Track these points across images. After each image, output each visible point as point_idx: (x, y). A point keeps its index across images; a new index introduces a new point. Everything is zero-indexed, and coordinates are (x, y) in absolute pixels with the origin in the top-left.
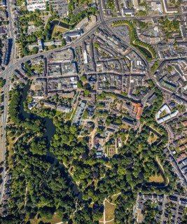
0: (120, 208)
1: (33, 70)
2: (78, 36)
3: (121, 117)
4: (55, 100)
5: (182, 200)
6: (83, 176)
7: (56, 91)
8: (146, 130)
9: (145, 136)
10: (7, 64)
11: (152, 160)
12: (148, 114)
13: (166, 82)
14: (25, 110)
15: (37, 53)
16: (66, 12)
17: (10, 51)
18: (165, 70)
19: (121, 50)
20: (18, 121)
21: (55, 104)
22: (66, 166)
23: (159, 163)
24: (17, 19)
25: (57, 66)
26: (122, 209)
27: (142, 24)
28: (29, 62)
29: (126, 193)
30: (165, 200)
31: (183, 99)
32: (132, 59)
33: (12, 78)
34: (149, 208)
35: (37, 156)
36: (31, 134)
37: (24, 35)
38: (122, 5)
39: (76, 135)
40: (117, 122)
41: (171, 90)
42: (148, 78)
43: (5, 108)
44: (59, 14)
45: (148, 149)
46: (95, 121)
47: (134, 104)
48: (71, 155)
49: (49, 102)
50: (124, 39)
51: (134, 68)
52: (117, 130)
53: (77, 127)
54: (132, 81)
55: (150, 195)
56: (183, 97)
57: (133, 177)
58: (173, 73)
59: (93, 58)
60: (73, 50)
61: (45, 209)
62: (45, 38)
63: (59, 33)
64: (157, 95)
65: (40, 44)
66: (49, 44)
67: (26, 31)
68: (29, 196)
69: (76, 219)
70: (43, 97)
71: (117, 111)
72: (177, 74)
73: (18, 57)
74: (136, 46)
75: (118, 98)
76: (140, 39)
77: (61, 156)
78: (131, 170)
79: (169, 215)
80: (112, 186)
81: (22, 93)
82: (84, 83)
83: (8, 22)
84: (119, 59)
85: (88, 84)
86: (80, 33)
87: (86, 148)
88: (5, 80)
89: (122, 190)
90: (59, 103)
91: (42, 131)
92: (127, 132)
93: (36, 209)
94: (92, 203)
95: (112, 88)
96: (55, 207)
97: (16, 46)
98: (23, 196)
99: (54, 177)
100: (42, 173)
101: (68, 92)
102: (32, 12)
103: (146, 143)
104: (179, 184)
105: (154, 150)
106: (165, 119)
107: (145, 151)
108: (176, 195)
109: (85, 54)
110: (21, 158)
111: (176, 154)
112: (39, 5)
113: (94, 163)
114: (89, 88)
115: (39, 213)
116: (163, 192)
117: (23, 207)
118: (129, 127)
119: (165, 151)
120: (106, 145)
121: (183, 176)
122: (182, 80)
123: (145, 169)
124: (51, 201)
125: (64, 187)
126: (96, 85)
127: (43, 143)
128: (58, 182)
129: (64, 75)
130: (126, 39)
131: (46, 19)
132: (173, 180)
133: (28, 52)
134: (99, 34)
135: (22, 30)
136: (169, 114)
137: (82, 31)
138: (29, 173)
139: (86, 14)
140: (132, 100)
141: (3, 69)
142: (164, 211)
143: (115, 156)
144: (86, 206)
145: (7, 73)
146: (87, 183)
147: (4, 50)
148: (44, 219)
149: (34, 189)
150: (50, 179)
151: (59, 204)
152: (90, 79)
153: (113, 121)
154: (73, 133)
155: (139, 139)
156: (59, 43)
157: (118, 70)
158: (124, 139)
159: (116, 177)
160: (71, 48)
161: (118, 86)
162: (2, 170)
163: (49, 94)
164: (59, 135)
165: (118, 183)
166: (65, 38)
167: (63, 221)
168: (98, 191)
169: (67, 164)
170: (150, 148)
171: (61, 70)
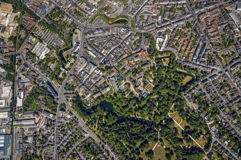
0: (180, 111)
1: (73, 86)
2: (78, 47)
3: (139, 66)
4: (98, 90)
5: (210, 77)
6: (146, 113)
7: (94, 85)
8: (158, 60)
9: (160, 64)
10: (57, 95)
11: (175, 73)
12: (152, 51)
13: (146, 26)
14: (87, 108)
15: (66, 76)
16: (61, 42)
17: (53, 88)
18: (140, 20)
19: (107, 33)
20: (88, 116)
21: (99, 92)
22: (133, 116)
23: (181, 71)
24: (41, 69)
25: (83, 73)
26: (181, 110)
27: (106, 9)
28: (67, 84)
29: (176, 101)
30: (201, 86)
31: (164, 26)
32: (117, 32)
33: (66, 99)
34: (196, 97)
35: (113, 124)
36: (101, 117)
37: (52, 73)
38: (86, 9)
39: (124, 97)
40: (139, 70)
41: (152, 28)
42: (135, 33)
43: (77, 116)
44: (59, 46)
45: (168, 69)
46: (128, 81)
47: (140, 54)
48: (131, 109)
49: (95, 93)
51: (122, 35)
52: (143, 75)
53: (121, 92)
54: (128, 43)
55: (190, 91)
56: (163, 25)
57: (173, 90)
58: (146, 18)
59: (97, 51)
60: (83, 57)
61: (142, 144)
62: (63, 65)
63: (68, 56)
64: (147, 37)
65: (64, 70)
66: (67, 66)
67: (51, 70)
68: (128, 146)
69: (162, 136)
70: (90, 94)
71: (134, 65)
72: (148, 16)
73: (59, 87)
74: (113, 23)
75: (128, 58)
76: (112, 17)
77: (126, 113)
78: (168, 88)
79: (210, 91)
80: (166, 104)
81: (78, 102)
82: (104, 68)
83: (38, 75)
84: (110, 39)
85: (106, 67)
86: (78, 45)
87: (135, 98)
88: (64, 104)
89: (174, 102)
90: (100, 89)
91: (105, 110)
92: (149, 71)
93: (137, 149)
94: (164, 121)
95: (120, 57)
96: (146, 140)
97: (53, 82)
98: (126, 149)
99: (132, 126)
100: (124, 130)
101: (100, 80)
102: (44, 58)
103: (165, 67)
104: (202, 71)
105: (172, 67)
106: (164, 45)
107: (167, 72)
108: (206, 78)
109: (90, 53)
110: (107, 132)
111: (186, 57)
112: (45, 51)
113: (146, 101)
114: (108, 68)
115: (140, 150)
116: (196, 83)
117: (130, 154)
118: (148, 67)
119: (178, 61)
120: (144, 87)
121: (199, 65)
122: (155, 17)
123: (177, 80)
124: (141, 138)
125: (141, 126)
126: (111, 63)
127: (111, 115)
128: (136, 127)
129: (90, 74)
130: (104, 25)
131: (55, 55)
132: (196, 72)
133: (61, 79)
134: (88, 36)
135: (49, 72)
136: (164, 41)
137: (78, 43)
138: (117, 135)
139: (72, 32)
140: (137, 52)
141: (58, 99)
142: (206, 92)
143: (154, 88)
144: (162, 125)
145: (61, 99)
146: (152, 114)
147: (49, 89)
148: (146, 150)
149: (127, 141)
150: (131, 129)
151: (147, 137)
152: (105, 63)
153: (136, 72)
154: (121, 97)
155: (159, 68)
156: (72, 61)
157: (115, 45)
158: (151, 76)
159: (164, 98)
160: (81, 57)
161: (123, 52)
162: (103, 146)
163: (91, 90)
164: (115, 104)
165: (168, 100)
166: (73, 55)
167: (156, 143)
168: (161, 113)
169: (132, 114)
170: (169, 68)
171: (86, 72)
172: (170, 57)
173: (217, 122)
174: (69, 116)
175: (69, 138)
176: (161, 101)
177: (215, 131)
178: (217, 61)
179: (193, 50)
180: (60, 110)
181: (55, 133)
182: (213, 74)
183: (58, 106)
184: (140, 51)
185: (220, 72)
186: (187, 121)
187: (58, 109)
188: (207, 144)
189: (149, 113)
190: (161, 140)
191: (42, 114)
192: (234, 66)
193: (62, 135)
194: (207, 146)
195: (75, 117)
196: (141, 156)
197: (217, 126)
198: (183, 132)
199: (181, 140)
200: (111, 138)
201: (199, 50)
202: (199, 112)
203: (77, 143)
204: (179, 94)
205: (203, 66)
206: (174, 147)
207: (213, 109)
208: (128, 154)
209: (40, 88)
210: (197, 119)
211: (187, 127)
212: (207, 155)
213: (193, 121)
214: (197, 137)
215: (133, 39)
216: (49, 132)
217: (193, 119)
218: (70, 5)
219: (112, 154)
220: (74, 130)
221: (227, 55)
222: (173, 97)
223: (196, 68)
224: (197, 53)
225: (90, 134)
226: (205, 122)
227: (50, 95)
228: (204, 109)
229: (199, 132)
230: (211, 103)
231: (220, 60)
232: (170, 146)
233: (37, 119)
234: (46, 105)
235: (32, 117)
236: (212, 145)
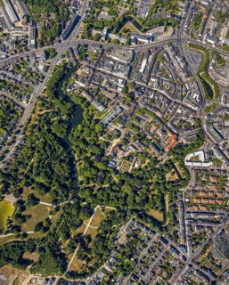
0: (109, 220)
1: (87, 56)
2: (147, 41)
3: (151, 140)
4: (94, 94)
5: (172, 246)
6: (87, 174)
7: (99, 86)
8: (170, 165)
9: (166, 169)
10: (65, 39)
11: (160, 195)
12: (180, 151)
13: (215, 129)
14: (62, 89)
15: (98, 40)
16: (145, 13)
17: (73, 28)
18: (220, 116)
19: (182, 75)
20: (52, 95)
21: (93, 97)
22: (76, 159)
23: (167, 202)
25: (111, 62)
26: (110, 222)
27: (219, 59)
28: (86, 46)
29: (120, 211)
30: (155, 238)
31: (224, 154)
32: (190, 89)
33: (64, 53)
34: (136, 236)
35: (54, 134)
36: (58, 113)
37: (94, 18)
38: (209, 30)
39: (99, 135)
40: (145, 142)
41: (215, 138)
42: (198, 117)
43: (45, 79)
44: (138, 12)
45: (162, 183)
46: (123, 132)
47: (170, 135)
48: (85, 151)
49: (88, 92)
50: (192, 65)
51: (188, 98)
52: (140, 150)
53: (103, 128)
54: (179, 111)
55: (142, 225)
56: (225, 152)
57: (134, 201)
58: (227, 124)
59: (151, 70)
60: (134, 53)
61: (42, 185)
62: (112, 29)
63: (128, 30)
64: (198, 136)
65: (105, 33)
66: (113, 36)
67: (98, 15)
68: (32, 167)
69: (64, 208)
70: (84, 85)
71: (150, 133)
73: (78, 37)
74: (201, 78)
75: (157, 120)
76: (210, 73)
78: (135, 192)
79: (153, 253)
80: (111, 198)
81: (66, 73)
82: (130, 90)
84: (177, 83)
85: (133, 93)
86: (149, 39)
87: (103, 151)
88: (57, 53)
89: (118, 208)
90: (97, 98)
91: (69, 115)
92: (150, 157)
93: (33, 181)
94: (85, 203)
95: (155, 107)
96: (50, 188)
97: (81, 25)
98: (27, 164)
99: (61, 161)
100: (52, 153)
101: (111, 92)
103: (163, 178)
104: (177, 232)
105: (168, 187)
106: (195, 164)
107: (158, 183)
108: (169, 240)
109: (144, 62)
110: (40, 130)
111: (189, 202)
113: (104, 168)
114: (132, 96)
115: (34, 185)
116: (156, 229)
117: (23, 173)
118: (154, 153)
119: (179, 194)
120: (124, 158)
121: (184, 225)
123: (150, 201)
124: (49, 181)
125: (67, 175)
126: (141, 98)
127: (66, 126)
128: (62, 167)
129: (114, 74)
130: (194, 67)
131: (122, 11)
132: (173, 223)
133: (90, 35)
134: (168, 49)
135: (94, 13)
136: (201, 162)
137: (152, 38)
138: (41, 146)
139: (165, 23)
140: (170, 130)
141: (60, 41)
142: (149, 247)
143: (126, 173)
144: (78, 203)
145: (61, 47)
146: (88, 183)
147: (68, 23)
148: (36, 193)
149: (39, 162)
150: (57, 161)
151: (55, 188)
152: (137, 89)
153: (140, 140)
154: (97, 131)
155: (158, 169)
156: (123, 40)
157: (170, 94)
158: (143, 162)
159: (118, 192)
160: (133, 51)
161: (162, 109)
162: (19, 132)
163: (91, 85)
164: (83, 126)
165: (118, 199)
166: (132, 38)
167: (52, 203)
168: (95, 195)
169: (78, 156)
170: (164, 183)
171: (113, 67)
172: (181, 179)
173: (111, 277)
174: (41, 67)
175: (11, 81)
176: (112, 190)
177: (98, 278)
178: (200, 248)
179: (204, 209)
180: (45, 51)
181: (11, 57)
182: (178, 248)
183: (51, 47)
184: (173, 133)
185: (184, 258)
186: (98, 235)
187: (46, 48)
188: (76, 273)
189: (88, 179)
190: (57, 209)
191: (30, 28)
192: (202, 274)
193: (11, 69)
194: (73, 274)
195: (43, 77)
196: (25, 189)
197: (107, 279)
198: (79, 235)
199: (68, 236)
200: (34, 138)
201: (206, 217)
202: (116, 247)
203: (9, 95)
204: (132, 211)
205: (184, 231)
206: (55, 229)
207: (128, 266)
208: (21, 170)
209: (65, 9)
210: (105, 248)
211: (89, 237)
212: (62, 279)
213: (101, 243)
214: (80, 256)
215: (187, 116)
216: (8, 48)
217: (104, 242)
218: (206, 4)
219: (12, 149)
220: (26, 83)
221: (213, 259)
222: (125, 204)
223: (178, 222)
224: (201, 217)
225: (29, 108)
226: (106, 260)
227: (62, 29)
228: (124, 253)
229: (89, 256)
230: (136, 260)
231: (203, 252)
232: (54, 224)
233: (19, 24)
234: (45, 28)
235: (19, 15)
236: (78, 280)
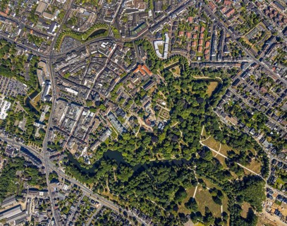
0: (214, 133)
1: (58, 143)
2: (50, 87)
3: (141, 88)
4: (94, 139)
5: (242, 76)
6: (169, 150)
7: (87, 133)
8: (165, 72)
9: (169, 77)
10: (41, 163)
11: (193, 83)
12: (152, 63)
13: (135, 29)
14: (88, 168)
15: (45, 132)
16: (24, 87)
17: (31, 155)
18: (124, 24)
19: (83, 56)
20: (92, 179)
21: (97, 140)
22: (154, 160)
23: (200, 78)
24: (6, 133)
25: (66, 121)
26: (216, 132)
27: (71, 22)
28: (49, 143)
29: (206, 121)
30: (233, 91)
31: (159, 23)
32: (97, 50)
33: (55, 165)
34: (231, 109)
35: (130, 179)
36: (110, 175)
37: (24, 134)
38: (44, 30)
39: (133, 137)
40: (143, 94)
41: (143, 30)
42: (123, 44)
43: (77, 184)
44: (22, 93)
45: (182, 81)
46: (132, 114)
47: (137, 71)
48: (148, 151)
49: (92, 145)
50: (75, 47)
51: (105, 52)
52: (150, 99)
53: (127, 132)
54: (116, 61)
55: (220, 102)
56: (157, 21)
57: (197, 107)
58: (131, 18)
59: (76, 85)
60: (60, 99)
61: (177, 195)
62: (36, 118)
63: (38, 103)
64: (140, 45)
65: (38, 125)
66: (42, 118)
67: (21, 130)
68: (159, 203)
69: (200, 175)
70: (86, 148)
71: (134, 89)
72: (134, 15)
73: (40, 150)
74: (87, 40)
75: (123, 82)
76: (83, 31)
77: (143, 158)
78: (189, 106)
79: (247, 94)
80: (193, 130)
81: (73, 164)
82: (94, 105)
83: (5, 142)
84: (91, 62)
85: (97, 103)
86: (48, 84)
87: (149, 134)
88: (54, 172)
89: (203, 123)
90: (98, 136)
91: (112, 164)
92: (157, 91)
93: (173, 203)
94: (197, 154)
95: (111, 83)
96: (181, 187)
97: (29, 146)
98: (157, 207)
99: (156, 174)
100: (147, 182)
101: (94, 123)
102: (7, 117)
103: (177, 79)
104: (228, 70)
105: (186, 76)
106: (166, 49)
107: (182, 85)
108: (236, 78)
109: (69, 90)
110: (125, 193)
111: (201, 57)
112: (4, 107)
113: (164, 134)
114: (99, 103)
115: (177, 202)
116: (225, 89)
117: (165, 212)
118: (154, 86)
119: (193, 66)
120: (157, 115)
121: (222, 63)
122: (143, 13)
123: (198, 93)
124: (173, 187)
125: (169, 170)
126: (101, 95)
127: (123, 168)
128: (161, 173)
129: (77, 119)
130: (77, 45)
131: (20, 107)
132: (220, 74)
133: (40, 139)
134: (58, 67)
135: (19, 134)
136: (164, 44)
137: (47, 81)
138: (140, 193)
139: (34, 69)
140: (133, 70)
141: (43, 168)
142: (241, 97)
143: (170, 113)
144: (196, 161)
145: (48, 166)
146: (178, 150)
147: (27, 159)
148: (184, 200)
149: (155, 196)
150: (156, 178)
151: (180, 182)
152: (93, 98)
153: (140, 98)
154: (129, 138)
155: (169, 83)
156: (47, 108)
157: (100, 68)
158: (161, 97)
159: (188, 122)
160: (57, 100)
161: (113, 76)
162: (125, 213)
163: (86, 141)
164: (124, 151)
165: (194, 123)
166: (45, 100)
167: (195, 186)
168: (190, 144)
169: (152, 158)
170: (182, 79)
171: (71, 119)
172: (179, 63)
173: (268, 134)
174: (66, 187)
175: (76, 217)
176: (186, 128)
177: (269, 147)
178: (245, 50)
179: (208, 44)
180: (51, 182)
181: (53, 215)
182: (244, 70)
183: (47, 177)
184: (136, 68)
185: (253, 65)
186: (228, 144)
187: (48, 181)
188: (263, 167)
189: (174, 150)
190: (201, 181)
191: (28, 196)
192: (269, 50)
193: (65, 216)
194: (264, 171)
195: (75, 186)
196: (180, 211)
197: (270, 139)
198: (227, 162)
199: (227, 173)
200: (132, 199)
201: (216, 42)
202: (240, 128)
203: (89, 221)
204: (207, 110)
205: (228, 63)
206: (220, 185)
207: (258, 117)
208: (162, 214)
209: (14, 160)
210: (240, 138)
211: (230, 153)
212: (268, 182)
213: (235, 142)
214: (248, 162)
215: (121, 54)
216: (45, 218)
217: (234, 139)
218: (20, 30)
219: (141, 220)
220: (79, 203)
221: (256, 38)
222: (200, 117)
223: (220, 69)
224: (215, 47)
225: (103, 202)
226: (252, 138)
227: (31, 166)
228: (246, 121)
229: (247, 154)
230: (253, 110)
231: (249, 47)
232: (215, 185)
233: (24, 205)
234: (29, 181)
235: (15, 205)
236: (270, 166)
